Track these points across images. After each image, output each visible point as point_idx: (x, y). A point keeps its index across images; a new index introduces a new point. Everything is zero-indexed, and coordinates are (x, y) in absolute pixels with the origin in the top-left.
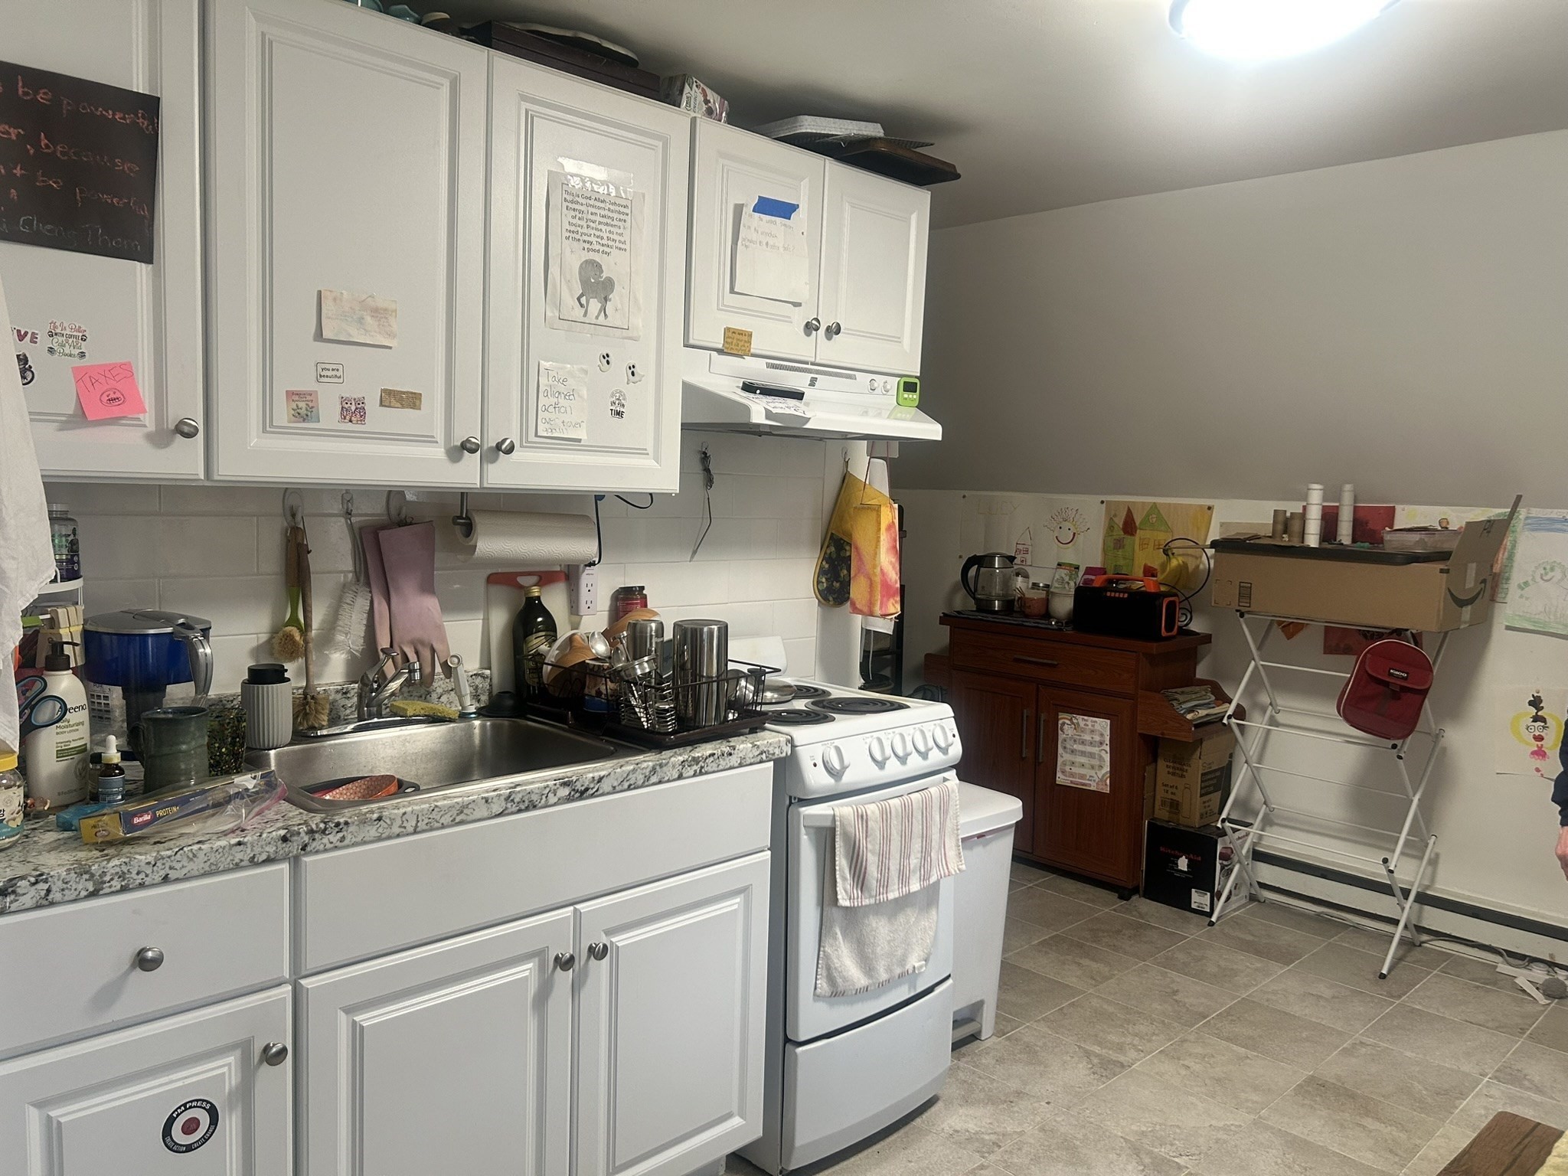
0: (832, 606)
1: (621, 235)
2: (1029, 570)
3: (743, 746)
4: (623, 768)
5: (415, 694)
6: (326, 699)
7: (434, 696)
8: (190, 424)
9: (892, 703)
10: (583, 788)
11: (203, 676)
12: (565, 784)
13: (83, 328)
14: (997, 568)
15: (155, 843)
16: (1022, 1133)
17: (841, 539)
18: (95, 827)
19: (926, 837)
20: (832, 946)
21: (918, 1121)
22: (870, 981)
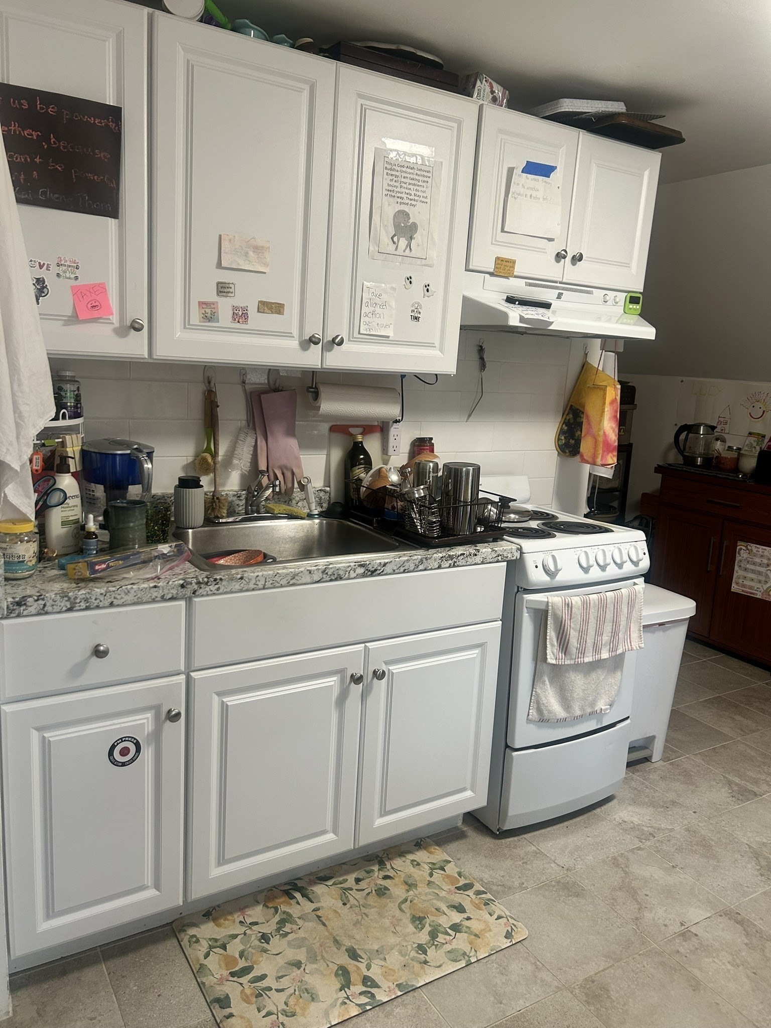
0: (567, 456)
1: (424, 192)
2: (726, 436)
3: (485, 550)
4: (401, 559)
5: (282, 500)
6: (226, 500)
7: (294, 502)
8: (139, 322)
9: (600, 527)
10: (373, 569)
11: (146, 481)
12: (361, 566)
13: (77, 261)
14: (702, 434)
15: (108, 582)
16: (671, 830)
17: (578, 409)
18: (74, 569)
19: (615, 623)
20: (541, 688)
21: (598, 811)
22: (568, 715)
